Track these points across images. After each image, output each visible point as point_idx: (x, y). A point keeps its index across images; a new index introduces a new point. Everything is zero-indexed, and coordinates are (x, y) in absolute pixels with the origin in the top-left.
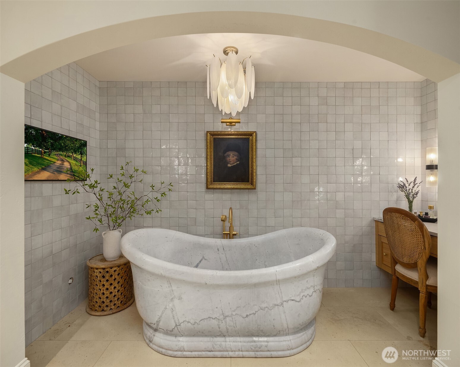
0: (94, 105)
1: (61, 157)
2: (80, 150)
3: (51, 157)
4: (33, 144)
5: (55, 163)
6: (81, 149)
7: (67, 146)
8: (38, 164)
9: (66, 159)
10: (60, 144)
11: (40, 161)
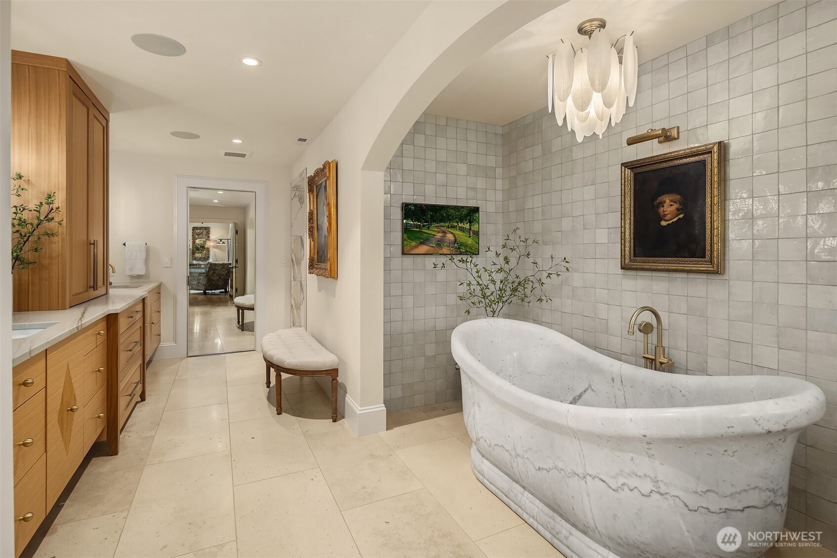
0: (492, 161)
1: (443, 228)
2: (468, 218)
3: (431, 230)
4: (412, 220)
5: (435, 235)
6: (471, 216)
7: (450, 215)
8: (417, 238)
9: (449, 230)
10: (442, 215)
11: (418, 235)
